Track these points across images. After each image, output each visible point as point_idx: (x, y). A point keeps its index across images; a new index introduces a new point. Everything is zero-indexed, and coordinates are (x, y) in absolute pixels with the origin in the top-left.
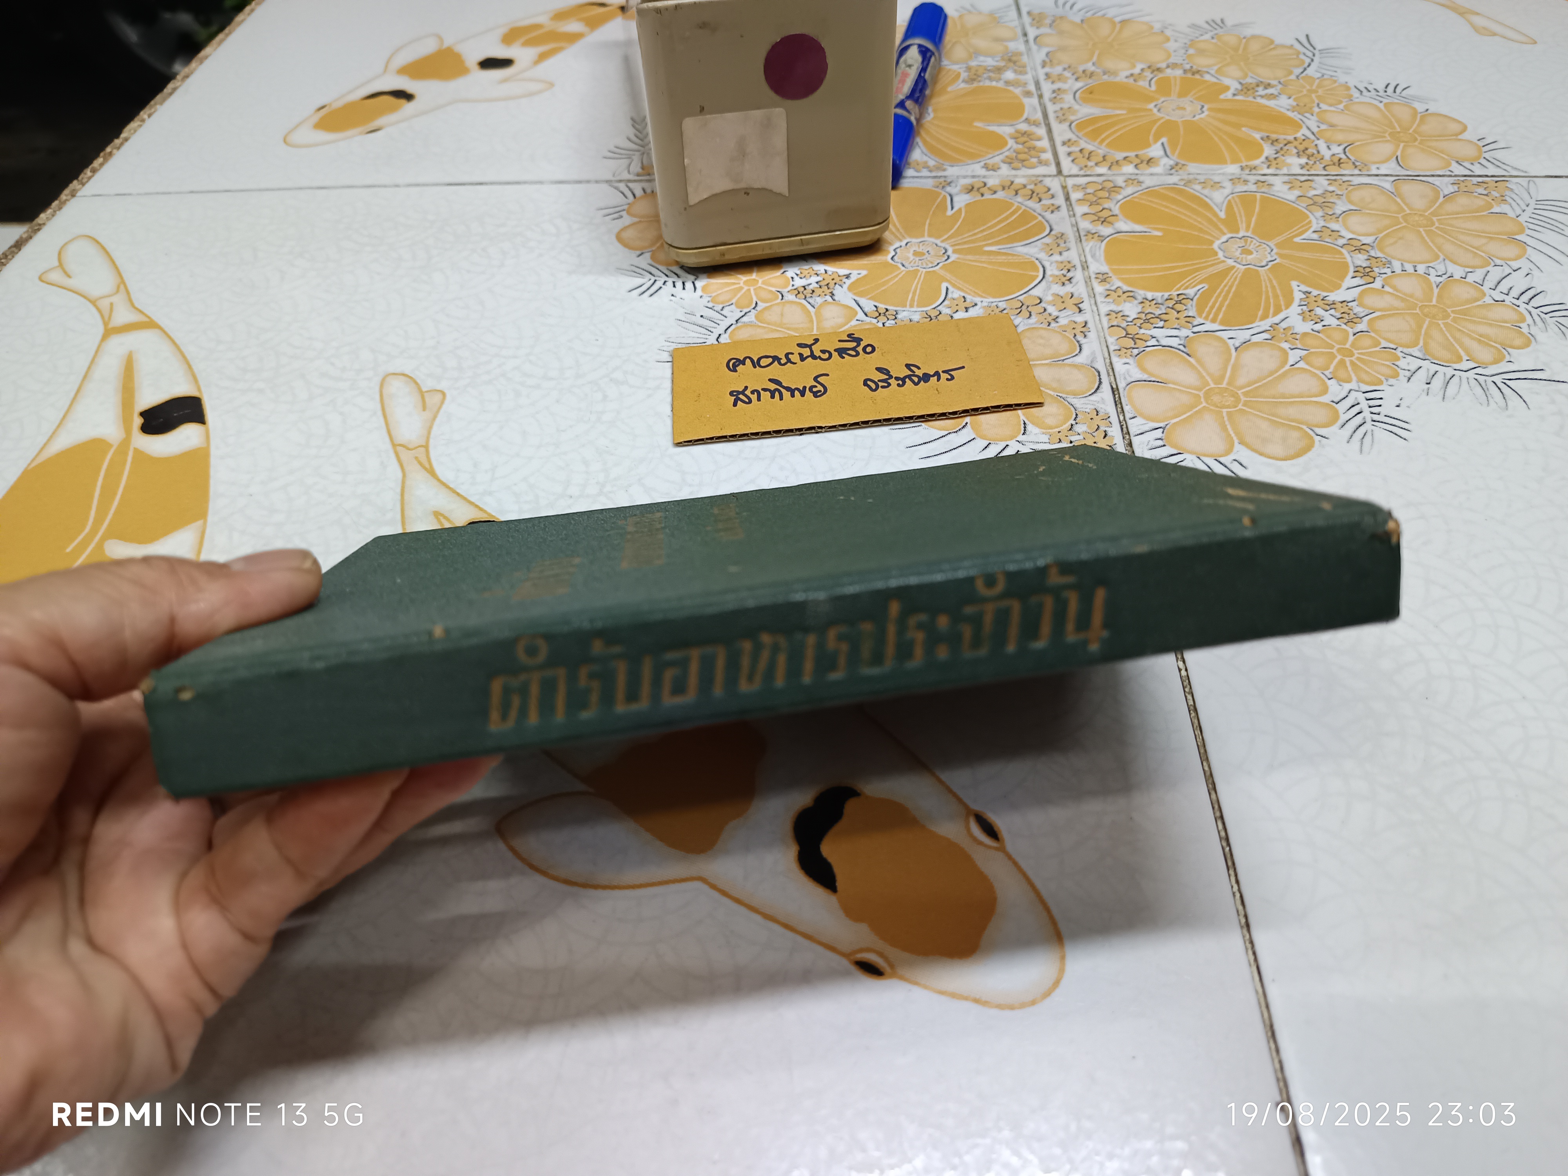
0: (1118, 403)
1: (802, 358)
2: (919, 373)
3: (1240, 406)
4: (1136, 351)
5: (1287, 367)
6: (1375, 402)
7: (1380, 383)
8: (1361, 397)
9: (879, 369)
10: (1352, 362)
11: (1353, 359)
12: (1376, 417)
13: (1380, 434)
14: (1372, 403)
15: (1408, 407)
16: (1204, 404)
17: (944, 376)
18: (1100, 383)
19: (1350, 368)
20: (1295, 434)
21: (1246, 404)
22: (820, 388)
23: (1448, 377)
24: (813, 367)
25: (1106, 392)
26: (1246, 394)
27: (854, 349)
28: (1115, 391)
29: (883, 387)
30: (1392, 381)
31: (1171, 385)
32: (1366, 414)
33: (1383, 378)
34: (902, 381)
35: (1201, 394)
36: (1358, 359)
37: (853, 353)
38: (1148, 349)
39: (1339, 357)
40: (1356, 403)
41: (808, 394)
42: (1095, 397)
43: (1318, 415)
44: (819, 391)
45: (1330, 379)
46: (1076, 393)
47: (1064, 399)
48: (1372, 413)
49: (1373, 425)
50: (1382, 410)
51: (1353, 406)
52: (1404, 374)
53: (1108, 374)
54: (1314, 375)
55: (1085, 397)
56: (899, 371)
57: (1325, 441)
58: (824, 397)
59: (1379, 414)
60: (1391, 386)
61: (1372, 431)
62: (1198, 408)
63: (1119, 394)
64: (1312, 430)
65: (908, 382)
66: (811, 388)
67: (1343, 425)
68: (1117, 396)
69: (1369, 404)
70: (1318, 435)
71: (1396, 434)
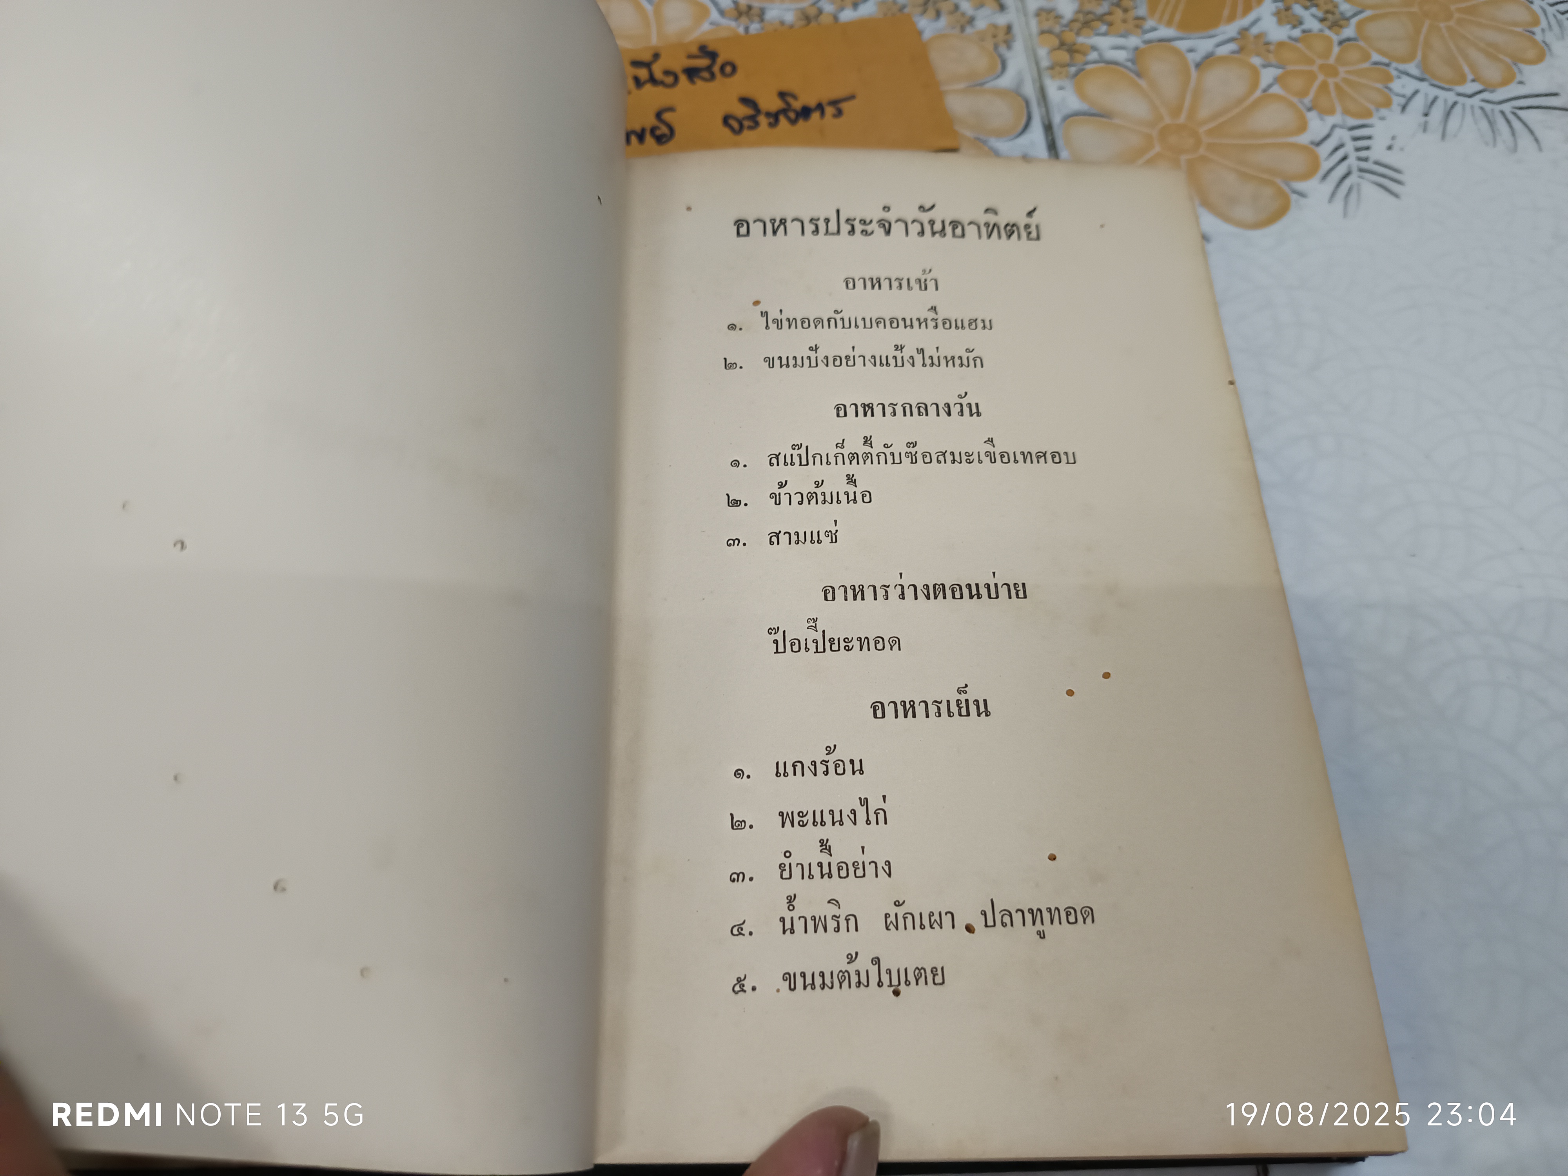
0: (1052, 146)
1: (639, 83)
2: (797, 105)
3: (1202, 151)
4: (1073, 70)
5: (1259, 93)
6: (1363, 143)
7: (1369, 114)
8: (1345, 135)
9: (745, 101)
10: (1337, 86)
11: (1338, 80)
12: (1364, 165)
13: (1369, 190)
14: (1360, 144)
15: (1402, 149)
16: (1157, 149)
18: (1029, 118)
19: (1333, 94)
20: (1268, 191)
21: (1210, 147)
22: (664, 130)
23: (1450, 103)
24: (654, 96)
25: (1036, 133)
26: (1210, 132)
27: (708, 68)
28: (1048, 128)
29: (750, 128)
30: (1384, 112)
31: (1117, 121)
32: (1352, 161)
33: (1372, 107)
34: (774, 118)
35: (1155, 132)
36: (1344, 80)
37: (706, 75)
38: (1089, 67)
39: (1321, 78)
40: (1341, 143)
41: (649, 140)
42: (1023, 140)
43: (1295, 162)
44: (663, 135)
45: (1310, 109)
46: (999, 134)
47: (985, 142)
48: (1360, 159)
49: (1360, 177)
50: (1373, 155)
51: (1336, 149)
52: (1397, 101)
53: (1039, 104)
54: (1291, 105)
55: (1011, 140)
56: (770, 103)
57: (1303, 201)
58: (671, 144)
59: (1366, 160)
60: (1382, 118)
61: (1359, 185)
62: (1151, 153)
63: (1052, 134)
64: (1288, 185)
65: (782, 120)
66: (653, 130)
67: (1325, 177)
68: (1050, 137)
69: (1354, 146)
70: (1295, 192)
71: (1386, 189)
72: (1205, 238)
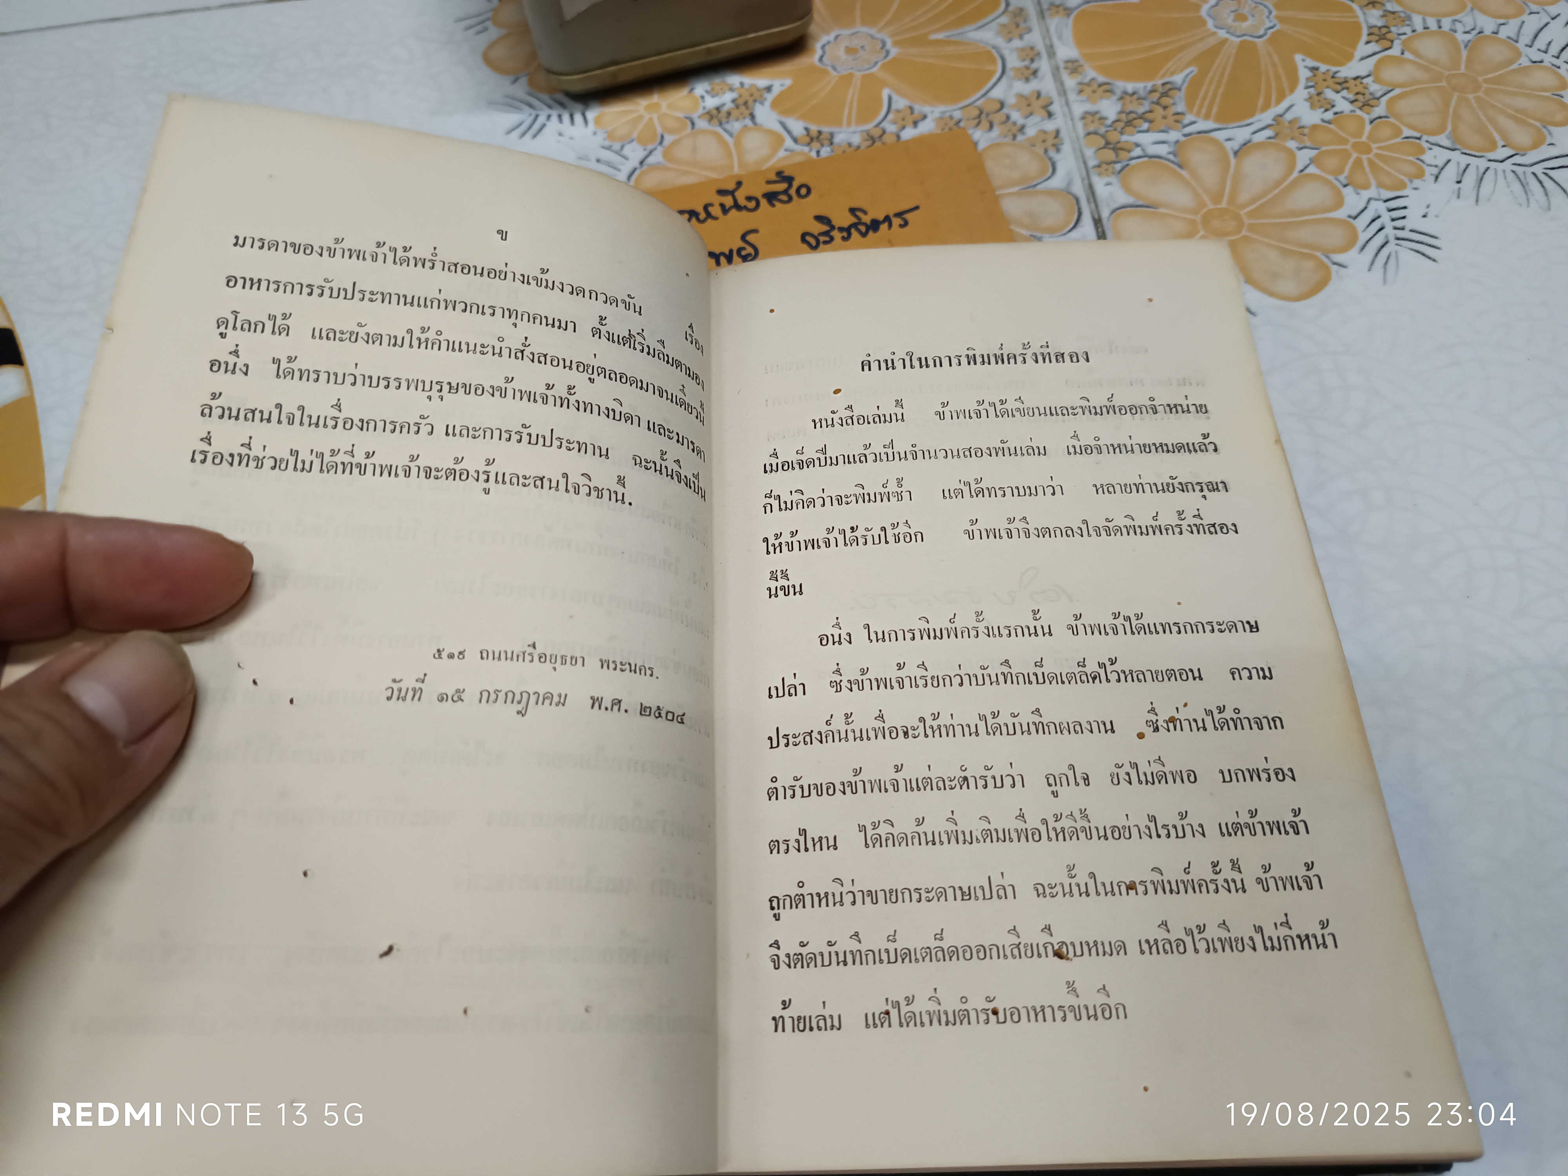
0: (1102, 238)
1: (725, 210)
2: (867, 219)
3: (1244, 233)
4: (1118, 167)
5: (1295, 174)
6: (1398, 213)
7: (1403, 186)
8: (1381, 207)
9: (819, 219)
10: (1371, 162)
11: (1371, 156)
12: (1400, 234)
13: (1406, 255)
14: (1396, 214)
15: (1437, 216)
16: (1202, 233)
17: (896, 221)
18: (1080, 214)
19: (1367, 169)
20: (1309, 265)
21: (1251, 228)
22: (749, 250)
23: (1482, 169)
24: (739, 221)
25: (1087, 227)
26: (1250, 214)
27: (785, 192)
28: (1098, 222)
29: (825, 242)
30: (1417, 183)
31: (1162, 210)
32: (1389, 231)
33: (1406, 180)
34: (847, 232)
35: (1198, 218)
36: (1377, 155)
37: (784, 198)
38: (1133, 162)
39: (1355, 155)
40: (1377, 215)
41: (736, 259)
42: (1075, 235)
43: (1334, 236)
44: (749, 255)
45: (1345, 186)
46: (1053, 230)
47: (1039, 239)
48: (1395, 228)
49: (1397, 245)
50: (1407, 223)
51: (1373, 221)
52: (1430, 171)
53: (1088, 200)
54: (1327, 182)
55: (1063, 236)
56: (843, 219)
57: (1343, 271)
58: (755, 261)
59: (1403, 229)
60: (1415, 189)
61: (1396, 252)
63: (1102, 226)
64: (1327, 257)
65: (854, 233)
66: (739, 250)
67: (1363, 248)
68: (1100, 230)
69: (1390, 217)
70: (1335, 264)
71: (1424, 255)
72: (1251, 312)
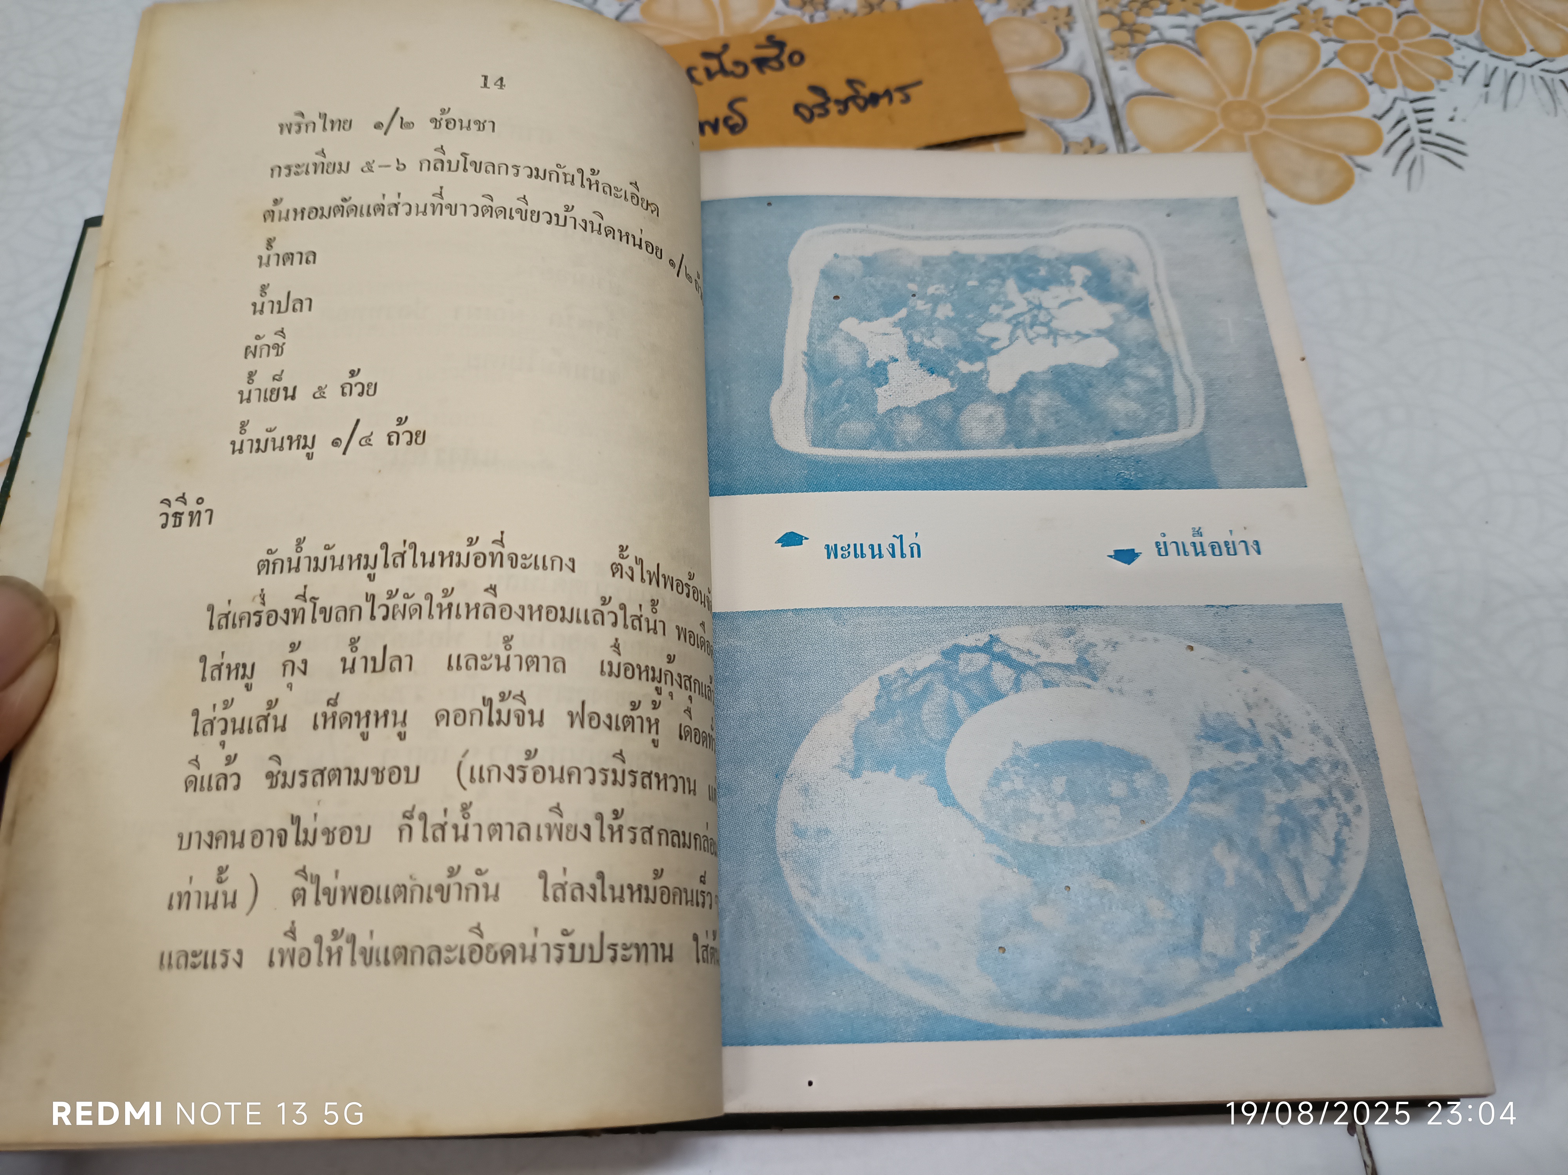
0: (1117, 126)
1: (710, 75)
2: (866, 92)
3: (1265, 128)
4: (1134, 50)
5: (1319, 68)
6: (1424, 116)
7: (1430, 86)
8: (1407, 108)
9: (815, 89)
10: (1397, 59)
11: (1398, 52)
12: (1426, 137)
13: (1432, 162)
14: (1422, 116)
15: (1464, 120)
16: (1221, 126)
17: (897, 96)
18: (1093, 99)
19: (1394, 67)
20: (1331, 166)
21: (1273, 123)
22: (737, 120)
23: (1510, 73)
24: (725, 87)
25: (1101, 114)
26: (1273, 109)
27: (777, 58)
28: (1112, 109)
29: (821, 116)
30: (1444, 84)
31: (1180, 100)
32: (1415, 133)
33: (1433, 80)
34: (844, 105)
35: (1217, 110)
36: (1404, 52)
37: (775, 64)
38: (1150, 46)
39: (1381, 51)
40: (1402, 116)
41: (723, 130)
42: (1087, 121)
43: (1358, 137)
44: (736, 125)
45: (1371, 83)
46: (1065, 115)
47: (1050, 124)
48: (1422, 131)
49: (1423, 149)
50: (1434, 126)
51: (1399, 122)
52: (1458, 73)
53: (1102, 84)
54: (1352, 79)
55: (1076, 121)
56: (839, 90)
57: (1366, 174)
58: (745, 133)
59: (1429, 132)
60: (1443, 90)
61: (1422, 157)
62: (1215, 131)
63: (1116, 114)
64: (1351, 158)
65: (852, 107)
66: (726, 120)
67: (1387, 151)
68: (1114, 118)
69: (1417, 118)
70: (1359, 166)
71: (1450, 160)
72: (1271, 213)
